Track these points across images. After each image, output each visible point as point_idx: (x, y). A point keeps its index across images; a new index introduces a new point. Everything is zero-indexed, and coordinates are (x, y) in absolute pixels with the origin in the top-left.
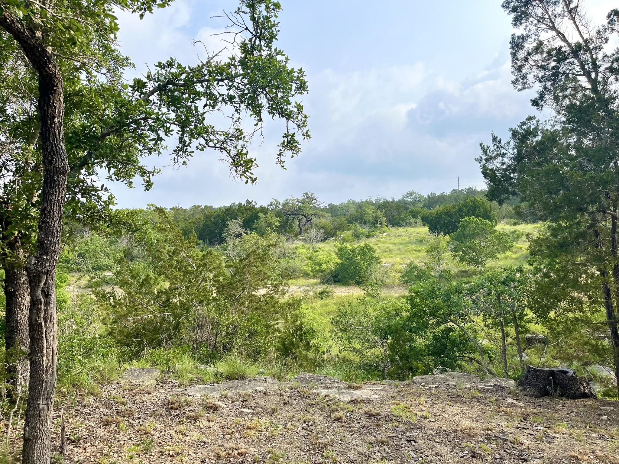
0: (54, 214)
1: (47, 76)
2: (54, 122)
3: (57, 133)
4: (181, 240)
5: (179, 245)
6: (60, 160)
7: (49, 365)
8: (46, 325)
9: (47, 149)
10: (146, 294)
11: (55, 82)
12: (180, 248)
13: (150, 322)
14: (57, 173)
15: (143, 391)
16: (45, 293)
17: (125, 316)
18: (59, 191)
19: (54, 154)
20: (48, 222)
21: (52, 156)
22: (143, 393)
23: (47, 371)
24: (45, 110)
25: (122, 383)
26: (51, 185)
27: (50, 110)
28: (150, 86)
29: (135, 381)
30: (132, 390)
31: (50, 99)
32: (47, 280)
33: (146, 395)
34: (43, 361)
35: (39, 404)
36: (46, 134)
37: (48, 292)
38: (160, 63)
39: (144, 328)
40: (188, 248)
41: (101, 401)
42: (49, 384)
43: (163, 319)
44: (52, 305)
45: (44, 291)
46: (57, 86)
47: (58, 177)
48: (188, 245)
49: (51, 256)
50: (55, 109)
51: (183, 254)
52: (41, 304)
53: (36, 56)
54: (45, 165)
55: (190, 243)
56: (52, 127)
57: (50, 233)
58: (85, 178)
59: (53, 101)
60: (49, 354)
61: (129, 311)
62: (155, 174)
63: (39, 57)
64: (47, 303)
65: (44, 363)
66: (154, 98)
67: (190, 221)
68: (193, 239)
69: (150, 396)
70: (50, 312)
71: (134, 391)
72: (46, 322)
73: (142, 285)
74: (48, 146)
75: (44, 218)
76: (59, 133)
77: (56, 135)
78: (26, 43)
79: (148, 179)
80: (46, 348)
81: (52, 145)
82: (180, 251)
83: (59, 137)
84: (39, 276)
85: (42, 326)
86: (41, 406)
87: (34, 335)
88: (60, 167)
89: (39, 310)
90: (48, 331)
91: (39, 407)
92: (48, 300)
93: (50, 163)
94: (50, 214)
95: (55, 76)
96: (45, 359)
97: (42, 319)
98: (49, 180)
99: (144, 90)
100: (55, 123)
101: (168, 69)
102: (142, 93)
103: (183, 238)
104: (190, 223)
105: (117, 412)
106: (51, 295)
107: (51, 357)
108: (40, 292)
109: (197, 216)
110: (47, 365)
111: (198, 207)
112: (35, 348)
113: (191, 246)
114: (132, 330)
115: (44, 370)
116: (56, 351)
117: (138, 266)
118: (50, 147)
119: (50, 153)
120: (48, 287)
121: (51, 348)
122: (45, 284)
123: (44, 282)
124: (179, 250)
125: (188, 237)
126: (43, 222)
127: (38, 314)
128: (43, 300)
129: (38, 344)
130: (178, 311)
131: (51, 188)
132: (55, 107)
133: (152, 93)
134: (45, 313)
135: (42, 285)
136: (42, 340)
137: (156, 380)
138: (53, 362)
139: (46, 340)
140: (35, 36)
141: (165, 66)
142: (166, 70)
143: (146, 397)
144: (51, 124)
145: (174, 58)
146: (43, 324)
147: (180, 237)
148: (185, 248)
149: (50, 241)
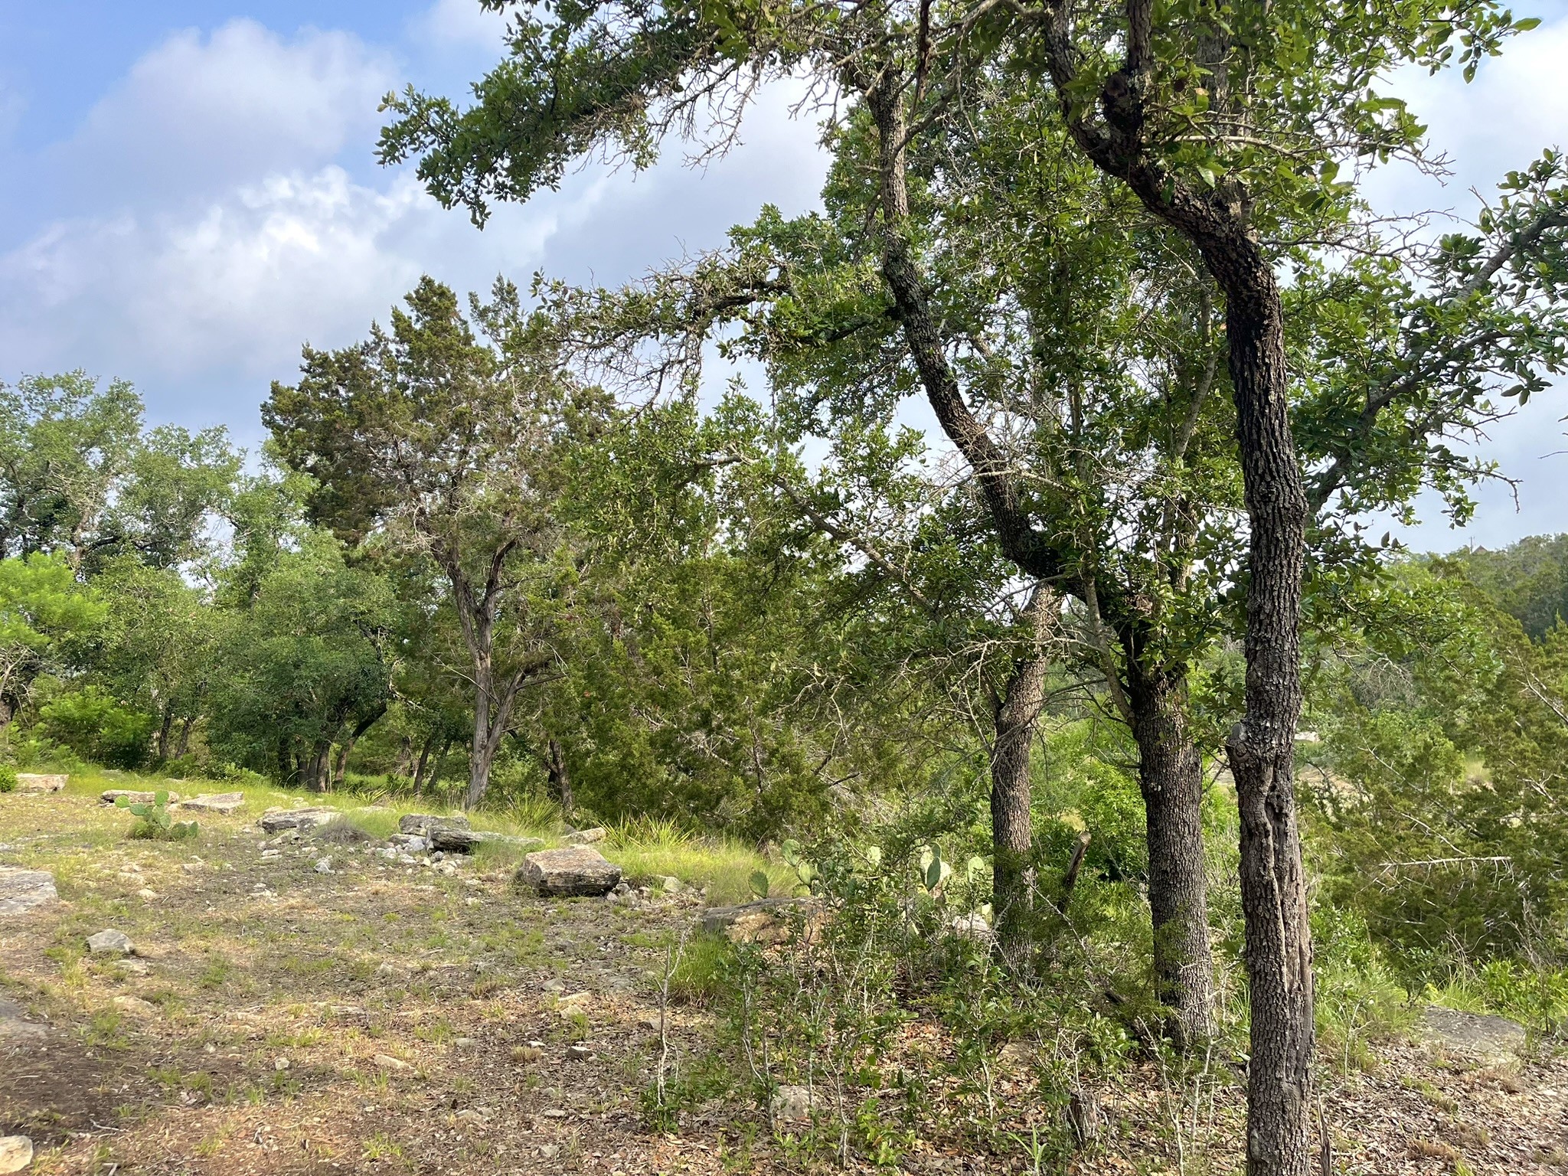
0: (1280, 621)
1: (1250, 298)
2: (1267, 401)
3: (1277, 427)
4: (1521, 646)
5: (1516, 663)
6: (1287, 489)
7: (1296, 986)
8: (1281, 888)
9: (1256, 467)
10: (1426, 798)
11: (1265, 307)
12: (1519, 670)
13: (1449, 879)
14: (1282, 522)
15: (1493, 1080)
16: (1274, 809)
17: (1375, 856)
18: (1289, 563)
19: (1273, 478)
20: (1269, 641)
21: (1268, 483)
22: (1494, 1089)
23: (1293, 1001)
24: (1245, 380)
25: (1424, 1046)
26: (1269, 552)
27: (1257, 376)
28: (1491, 247)
29: (1458, 1047)
30: (1458, 1073)
31: (1256, 348)
32: (1275, 779)
33: (1501, 1093)
34: (1281, 974)
35: (1280, 1079)
36: (1250, 434)
37: (1281, 808)
38: (1513, 176)
39: (1429, 893)
40: (1545, 668)
41: (1384, 1087)
42: (1299, 1035)
43: (1487, 872)
44: (1291, 841)
45: (1271, 805)
46: (1270, 316)
47: (1284, 531)
48: (1545, 660)
49: (1283, 722)
50: (1268, 370)
51: (1531, 688)
52: (1267, 837)
53: (1230, 260)
54: (1254, 507)
55: (1548, 653)
56: (1263, 414)
57: (1276, 666)
58: (1340, 522)
59: (1264, 352)
60: (1292, 959)
61: (1384, 844)
62: (1480, 476)
63: (1237, 261)
64: (1281, 835)
65: (1285, 980)
66: (1504, 275)
67: (1519, 584)
68: (1560, 643)
69: (1514, 1098)
70: (1288, 856)
71: (1466, 1076)
72: (1280, 879)
73: (1412, 773)
74: (1257, 461)
75: (1259, 630)
76: (1281, 426)
77: (1273, 431)
78: (1211, 236)
79: (1458, 495)
80: (1287, 945)
81: (1267, 456)
82: (1521, 679)
83: (1281, 434)
84: (1259, 769)
85: (1273, 890)
86: (1285, 1085)
87: (1254, 908)
88: (1287, 505)
89: (1263, 849)
90: (1288, 902)
91: (1280, 1087)
92: (1282, 826)
93: (1265, 499)
94: (1271, 622)
95: (1268, 295)
96: (1285, 969)
97: (1272, 873)
98: (1264, 541)
99: (1473, 263)
100: (1270, 405)
101: (1538, 186)
102: (1467, 270)
103: (1526, 640)
104: (1517, 591)
105: (1438, 1129)
106: (1287, 815)
107: (1298, 968)
108: (1262, 806)
109: (1538, 569)
110: (1291, 985)
111: (1539, 540)
112: (1261, 941)
113: (1556, 664)
114: (1395, 894)
115: (1284, 998)
116: (1308, 955)
117: (1389, 720)
118: (1261, 463)
119: (1262, 478)
120: (1278, 797)
121: (1296, 944)
122: (1273, 788)
123: (1269, 783)
124: (1516, 677)
125: (1542, 636)
126: (1256, 641)
127: (1261, 860)
128: (1269, 827)
129: (1266, 932)
130: (1533, 854)
131: (1269, 560)
132: (1268, 366)
133: (1497, 263)
134: (1277, 860)
135: (1266, 789)
136: (1275, 924)
137: (1517, 1053)
138: (1302, 980)
139: (1285, 923)
140: (1230, 217)
141: (1527, 180)
142: (1534, 190)
143: (1505, 1101)
144: (1263, 409)
145: (1553, 150)
146: (1276, 885)
147: (1519, 637)
148: (1536, 671)
149: (1277, 686)
